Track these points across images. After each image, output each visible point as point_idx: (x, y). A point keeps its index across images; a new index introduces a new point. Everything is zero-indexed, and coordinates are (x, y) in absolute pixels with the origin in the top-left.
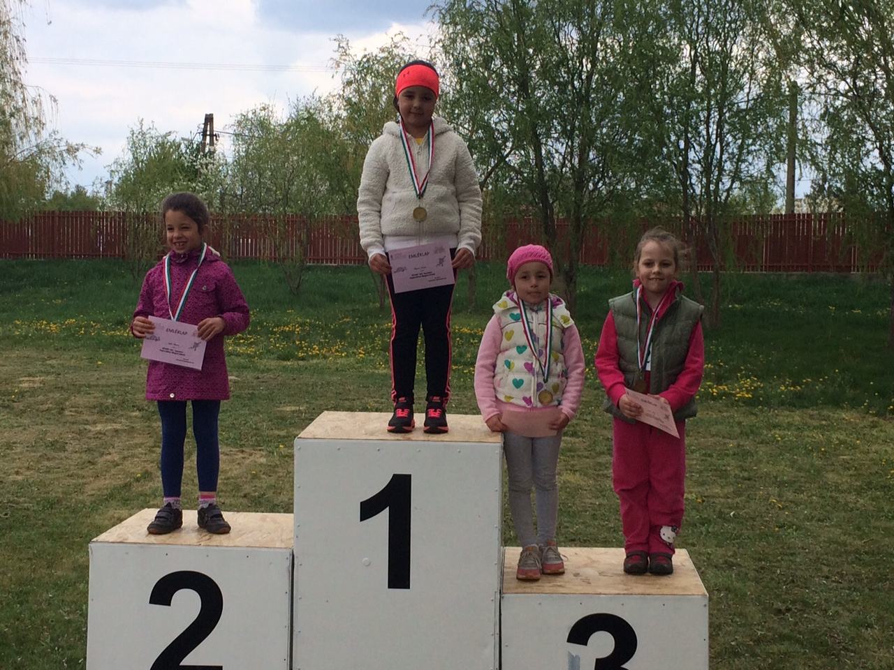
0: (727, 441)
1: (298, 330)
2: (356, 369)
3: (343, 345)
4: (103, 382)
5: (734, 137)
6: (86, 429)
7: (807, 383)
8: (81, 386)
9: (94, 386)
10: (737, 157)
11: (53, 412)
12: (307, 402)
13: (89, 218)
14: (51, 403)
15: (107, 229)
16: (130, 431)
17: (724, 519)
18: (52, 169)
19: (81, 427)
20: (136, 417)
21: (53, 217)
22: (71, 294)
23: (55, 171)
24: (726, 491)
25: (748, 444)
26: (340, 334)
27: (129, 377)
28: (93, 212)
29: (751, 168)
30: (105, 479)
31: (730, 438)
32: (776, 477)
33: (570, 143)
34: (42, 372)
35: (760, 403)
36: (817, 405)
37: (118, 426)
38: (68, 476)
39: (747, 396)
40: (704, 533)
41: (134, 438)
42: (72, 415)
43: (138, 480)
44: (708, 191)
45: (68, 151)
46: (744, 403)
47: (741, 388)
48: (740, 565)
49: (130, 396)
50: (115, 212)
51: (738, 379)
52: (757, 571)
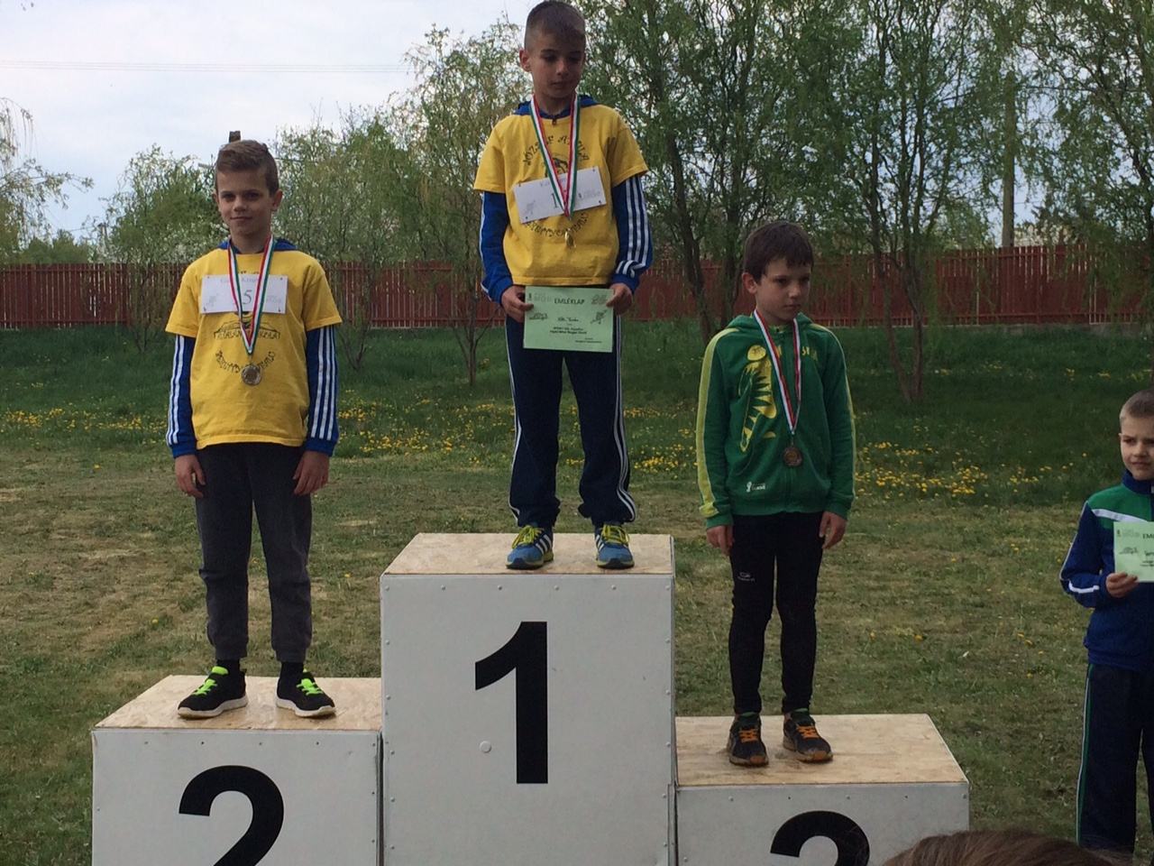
0: (947, 553)
1: (361, 416)
2: (441, 466)
3: (424, 435)
4: (101, 493)
5: (938, 145)
6: (80, 558)
7: (1046, 474)
8: (72, 499)
9: (89, 498)
10: (942, 172)
11: (35, 534)
12: (379, 514)
13: (78, 273)
14: (33, 523)
15: (102, 286)
16: (142, 559)
17: (956, 662)
18: (27, 208)
19: (74, 555)
20: (148, 539)
21: (29, 273)
22: (56, 374)
23: (31, 210)
24: (952, 622)
25: (975, 558)
26: (417, 421)
27: (136, 484)
28: (83, 265)
29: (962, 186)
30: (109, 627)
31: (950, 551)
32: (1018, 602)
33: (720, 159)
34: (19, 481)
35: (986, 501)
36: (1061, 501)
37: (124, 553)
38: (58, 624)
39: (967, 491)
40: (933, 684)
41: (146, 568)
42: (61, 539)
43: (154, 628)
44: (904, 219)
45: (48, 183)
46: (964, 501)
47: (958, 482)
48: (987, 728)
49: (138, 511)
50: (113, 264)
51: (953, 469)
52: (1011, 736)
